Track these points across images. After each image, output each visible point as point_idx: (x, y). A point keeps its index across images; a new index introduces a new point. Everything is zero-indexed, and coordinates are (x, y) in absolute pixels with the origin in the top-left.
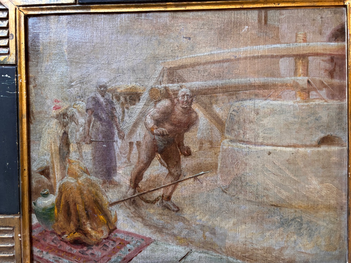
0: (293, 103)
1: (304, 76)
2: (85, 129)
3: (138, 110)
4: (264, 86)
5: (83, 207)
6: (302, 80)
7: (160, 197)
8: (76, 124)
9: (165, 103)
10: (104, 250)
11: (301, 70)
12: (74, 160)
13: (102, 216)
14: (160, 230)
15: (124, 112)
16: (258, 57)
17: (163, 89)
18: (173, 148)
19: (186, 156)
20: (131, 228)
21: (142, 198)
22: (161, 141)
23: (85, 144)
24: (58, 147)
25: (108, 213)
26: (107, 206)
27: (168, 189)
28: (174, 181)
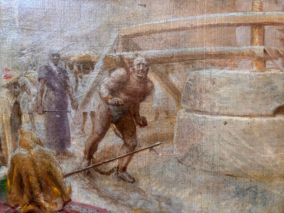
0: (249, 73)
1: (260, 46)
2: (37, 98)
3: (92, 79)
4: (220, 55)
5: (37, 179)
6: (258, 49)
7: (115, 168)
8: (28, 94)
9: (120, 72)
11: (257, 39)
12: (26, 131)
13: (56, 188)
14: (115, 201)
15: (77, 81)
16: (214, 26)
17: (118, 57)
18: (129, 118)
19: (141, 126)
20: (86, 199)
21: (97, 170)
22: (116, 112)
23: (38, 114)
24: (9, 117)
25: (62, 184)
26: (62, 178)
27: (123, 160)
28: (129, 152)
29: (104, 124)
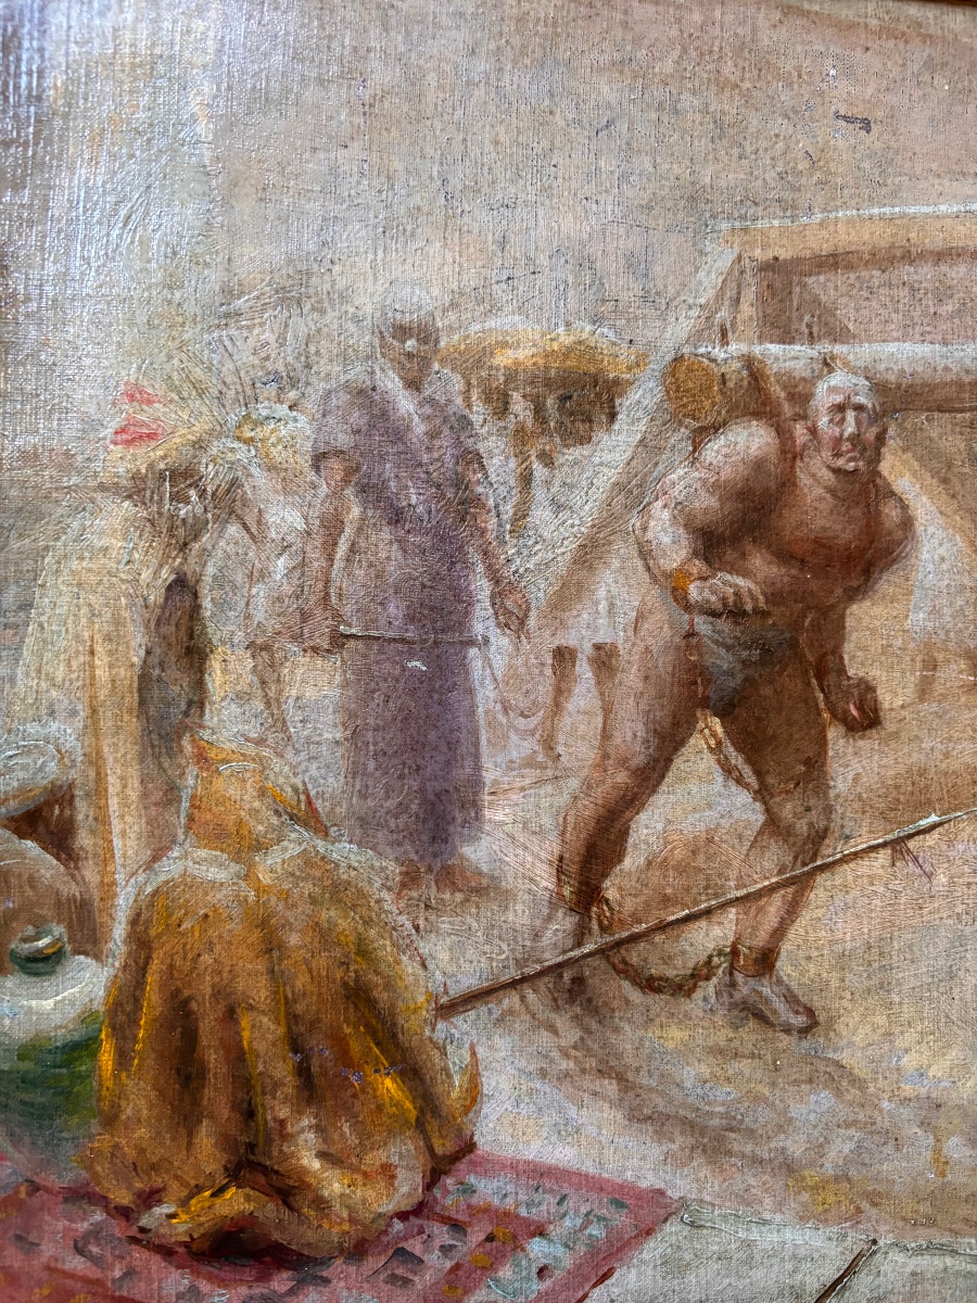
2: (303, 564)
3: (606, 470)
5: (281, 1031)
7: (719, 955)
8: (252, 537)
9: (748, 441)
10: (393, 1284)
12: (234, 746)
13: (394, 1080)
14: (711, 1140)
17: (736, 365)
18: (791, 683)
19: (851, 727)
20: (554, 1138)
21: (621, 966)
22: (728, 648)
23: (305, 651)
24: (132, 665)
25: (425, 1057)
26: (425, 1020)
27: (760, 910)
28: (792, 870)
29: (662, 715)
